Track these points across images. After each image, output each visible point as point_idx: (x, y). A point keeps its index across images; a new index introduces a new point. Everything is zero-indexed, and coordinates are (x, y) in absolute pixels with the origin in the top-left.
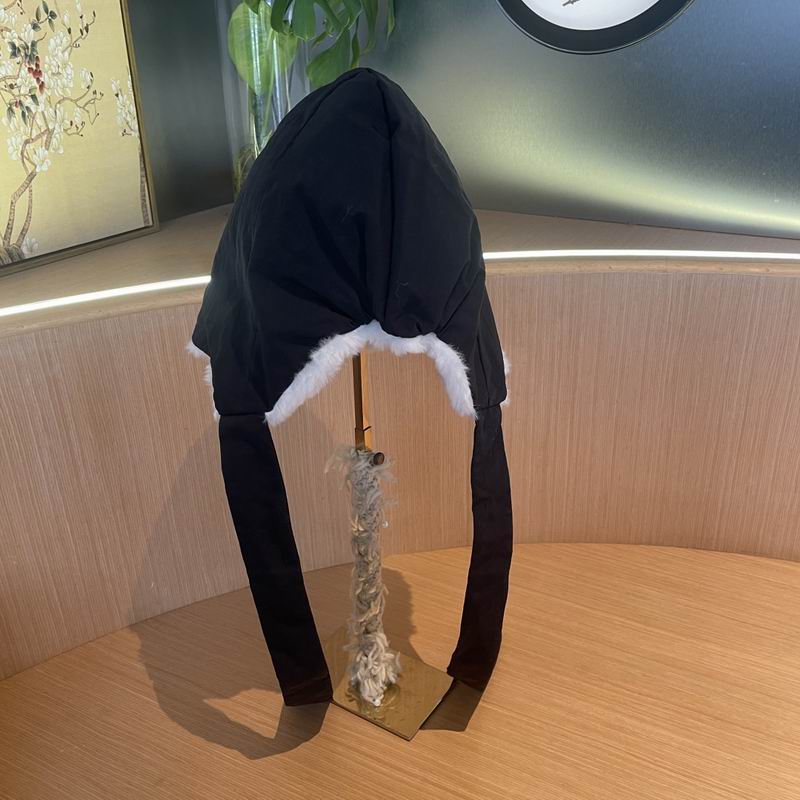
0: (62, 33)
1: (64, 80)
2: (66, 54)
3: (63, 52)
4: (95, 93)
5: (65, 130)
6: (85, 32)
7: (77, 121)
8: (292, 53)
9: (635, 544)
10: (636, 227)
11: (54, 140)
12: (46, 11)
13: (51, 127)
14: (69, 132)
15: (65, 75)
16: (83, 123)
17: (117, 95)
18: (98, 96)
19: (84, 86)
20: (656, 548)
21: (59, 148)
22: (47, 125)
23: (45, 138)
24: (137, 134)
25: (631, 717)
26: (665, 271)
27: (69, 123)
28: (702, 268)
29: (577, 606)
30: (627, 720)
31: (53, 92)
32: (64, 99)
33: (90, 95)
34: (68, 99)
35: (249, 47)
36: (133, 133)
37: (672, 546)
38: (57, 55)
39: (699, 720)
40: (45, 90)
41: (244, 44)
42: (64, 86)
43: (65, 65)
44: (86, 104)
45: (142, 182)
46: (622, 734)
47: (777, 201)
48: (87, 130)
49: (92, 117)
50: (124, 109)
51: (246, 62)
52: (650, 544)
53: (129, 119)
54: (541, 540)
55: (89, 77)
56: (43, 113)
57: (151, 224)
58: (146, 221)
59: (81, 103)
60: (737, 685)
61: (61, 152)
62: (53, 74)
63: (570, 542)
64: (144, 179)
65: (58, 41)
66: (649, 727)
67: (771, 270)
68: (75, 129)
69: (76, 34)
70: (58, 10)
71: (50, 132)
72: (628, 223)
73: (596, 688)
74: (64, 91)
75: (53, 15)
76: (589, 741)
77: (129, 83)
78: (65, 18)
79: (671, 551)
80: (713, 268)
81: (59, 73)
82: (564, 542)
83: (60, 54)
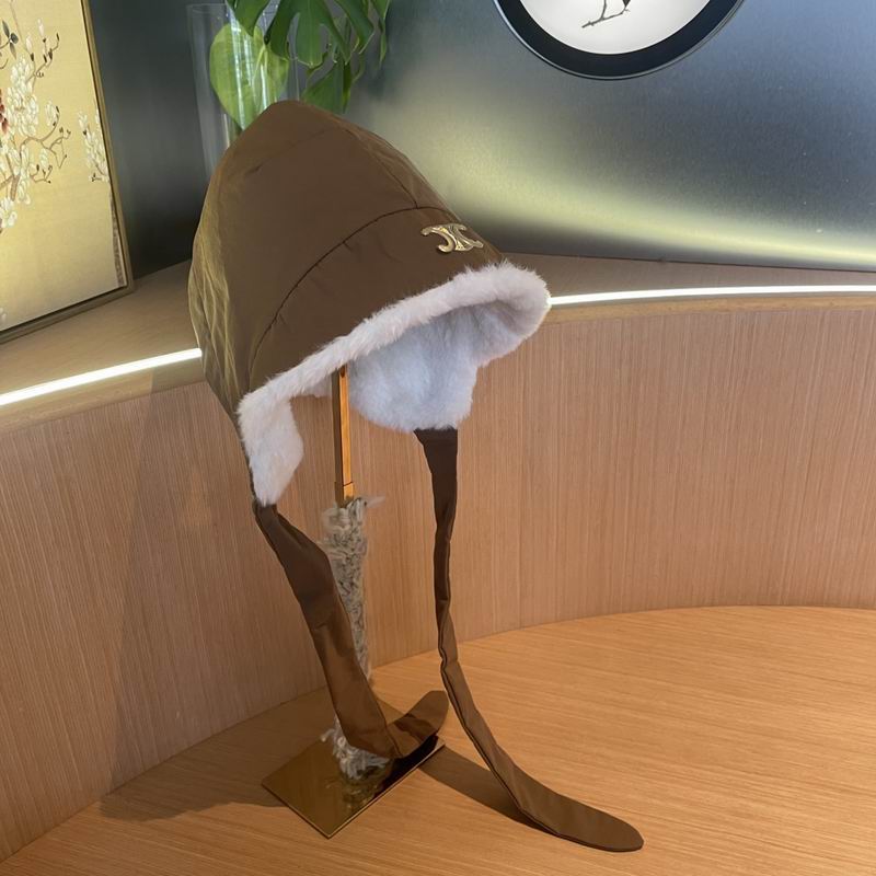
0: (25, 59)
1: (29, 117)
2: (30, 84)
3: (26, 83)
4: (61, 130)
5: (32, 176)
6: (48, 58)
7: (44, 165)
8: (283, 81)
9: (698, 606)
10: (670, 265)
11: (20, 189)
12: (7, 33)
13: (16, 173)
14: (36, 178)
15: (30, 111)
16: (50, 167)
17: (85, 133)
18: (66, 135)
19: (49, 123)
20: (721, 609)
21: (25, 198)
22: (12, 171)
23: (10, 186)
24: (108, 178)
25: (754, 801)
26: (727, 310)
27: (35, 167)
28: (765, 305)
29: (659, 683)
30: (751, 804)
31: (17, 131)
32: (29, 139)
33: (57, 134)
34: (33, 138)
35: (233, 74)
36: (103, 177)
37: (736, 605)
38: (19, 86)
39: (827, 795)
40: (9, 128)
41: (227, 72)
42: (29, 124)
43: (29, 97)
44: (53, 145)
45: (114, 235)
46: (753, 822)
47: (819, 231)
48: (55, 175)
49: (60, 160)
50: (91, 149)
51: (229, 92)
52: (712, 605)
53: (98, 161)
54: (598, 613)
55: (54, 112)
56: (7, 156)
57: (125, 283)
58: (120, 281)
59: (48, 143)
60: (851, 751)
61: (28, 202)
62: (17, 109)
63: (630, 611)
64: (117, 232)
65: (21, 70)
66: (777, 810)
67: (836, 304)
68: (42, 174)
69: (39, 60)
70: (19, 32)
71: (15, 179)
72: (660, 261)
73: (709, 773)
74: (28, 130)
75: (14, 38)
76: (720, 834)
77: (97, 118)
78: (27, 42)
79: (735, 610)
80: (776, 304)
81: (22, 108)
82: (624, 612)
83: (23, 85)
